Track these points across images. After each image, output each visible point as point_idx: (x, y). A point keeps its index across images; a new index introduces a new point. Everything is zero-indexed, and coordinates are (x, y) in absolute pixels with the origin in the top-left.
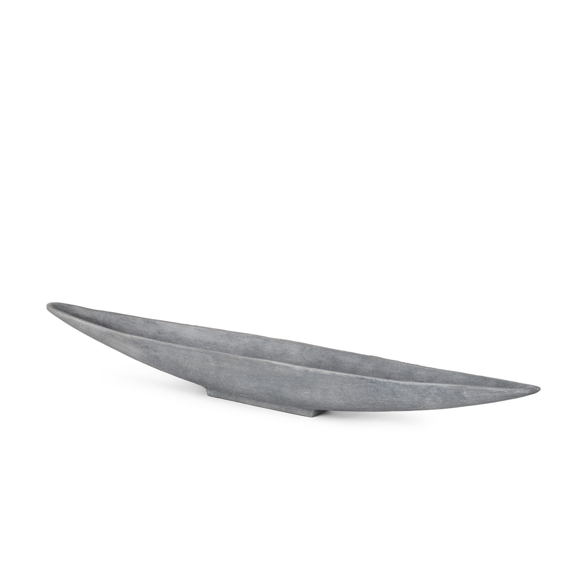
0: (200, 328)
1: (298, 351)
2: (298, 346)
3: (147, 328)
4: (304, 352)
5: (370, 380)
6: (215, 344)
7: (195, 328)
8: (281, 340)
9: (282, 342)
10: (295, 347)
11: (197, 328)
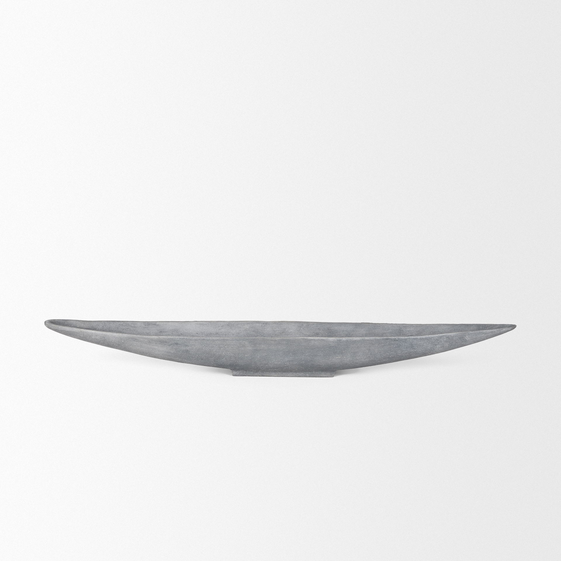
0: (202, 323)
1: (296, 328)
2: (296, 324)
3: (148, 330)
4: (302, 329)
5: (394, 339)
6: (217, 334)
7: (196, 323)
8: (279, 322)
9: (280, 323)
10: (293, 326)
11: (199, 323)
